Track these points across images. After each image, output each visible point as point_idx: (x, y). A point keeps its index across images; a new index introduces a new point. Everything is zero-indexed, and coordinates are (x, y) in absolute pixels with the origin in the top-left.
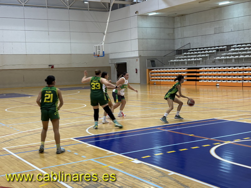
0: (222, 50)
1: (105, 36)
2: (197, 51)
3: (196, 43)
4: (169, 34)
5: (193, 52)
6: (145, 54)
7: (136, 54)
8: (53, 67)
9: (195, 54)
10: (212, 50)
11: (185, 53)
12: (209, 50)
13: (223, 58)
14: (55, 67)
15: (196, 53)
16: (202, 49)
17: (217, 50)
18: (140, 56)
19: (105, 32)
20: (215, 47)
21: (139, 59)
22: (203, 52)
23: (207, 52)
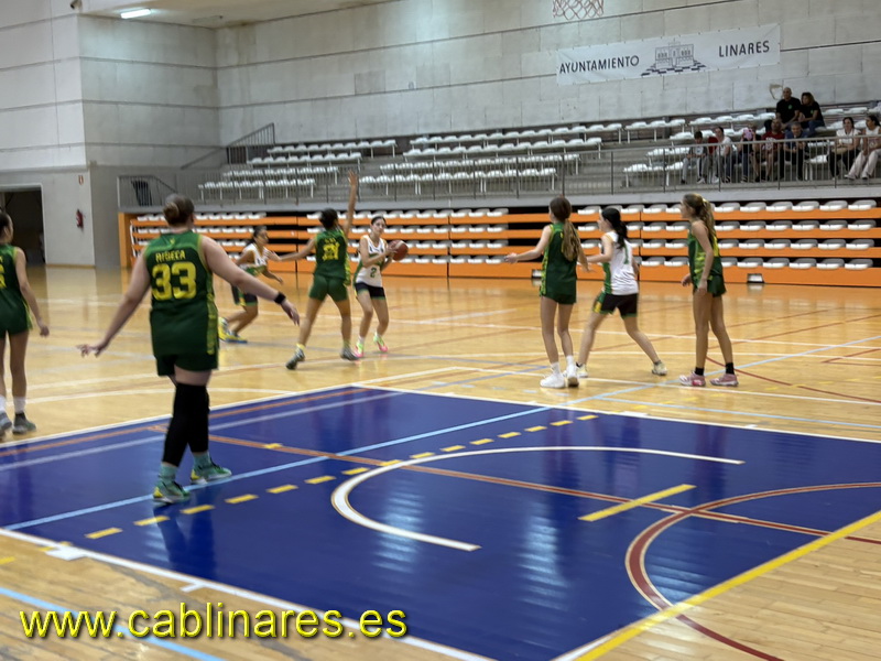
0: (382, 153)
2: (299, 155)
3: (293, 124)
4: (197, 90)
5: (286, 155)
6: (112, 158)
7: (78, 158)
9: (292, 165)
10: (348, 152)
11: (258, 161)
12: (336, 152)
13: (384, 178)
15: (294, 159)
16: (315, 147)
17: (366, 153)
18: (92, 166)
20: (357, 141)
21: (87, 176)
22: (318, 158)
23: (330, 157)
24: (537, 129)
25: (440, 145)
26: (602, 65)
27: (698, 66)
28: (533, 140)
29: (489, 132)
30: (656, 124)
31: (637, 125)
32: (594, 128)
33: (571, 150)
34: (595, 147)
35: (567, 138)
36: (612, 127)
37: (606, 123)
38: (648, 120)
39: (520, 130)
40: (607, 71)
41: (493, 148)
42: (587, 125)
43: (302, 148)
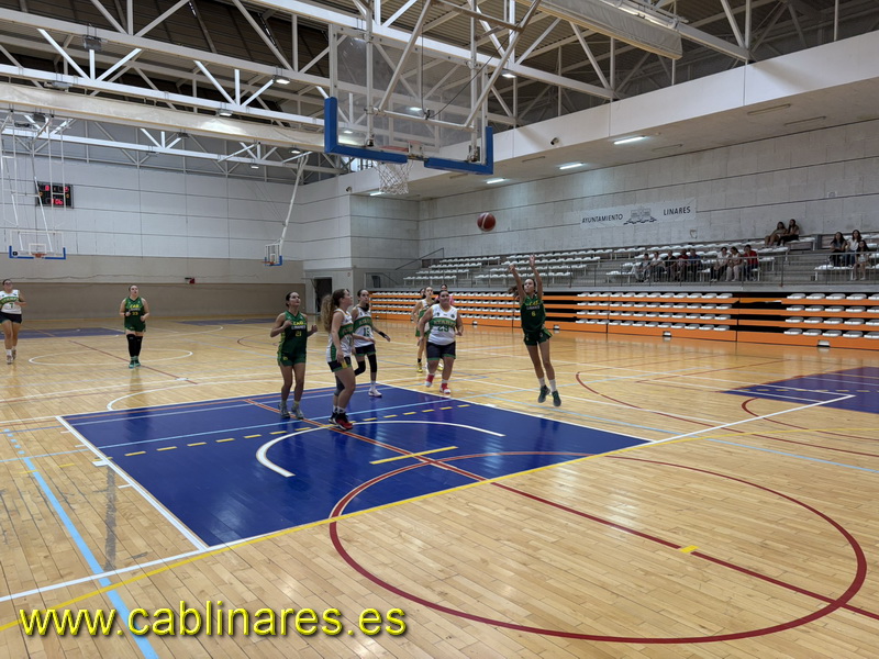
0: (493, 263)
1: (285, 229)
2: (453, 263)
3: (453, 248)
4: (408, 231)
5: (447, 264)
6: (364, 264)
7: (347, 264)
8: (192, 281)
9: (449, 268)
10: (476, 262)
11: (434, 266)
12: (471, 263)
14: (196, 281)
15: (450, 266)
16: (461, 260)
17: (485, 263)
18: (354, 268)
19: (287, 221)
20: (482, 257)
21: (352, 272)
22: (462, 265)
23: (468, 265)
24: (570, 251)
25: (521, 259)
26: (604, 219)
27: (653, 220)
28: (565, 257)
29: (546, 253)
30: (630, 250)
31: (620, 250)
32: (598, 252)
33: (584, 263)
34: (596, 261)
35: (583, 256)
36: (607, 251)
37: (604, 249)
38: (626, 248)
39: (561, 252)
40: (607, 222)
41: (546, 261)
42: (595, 250)
43: (456, 260)
